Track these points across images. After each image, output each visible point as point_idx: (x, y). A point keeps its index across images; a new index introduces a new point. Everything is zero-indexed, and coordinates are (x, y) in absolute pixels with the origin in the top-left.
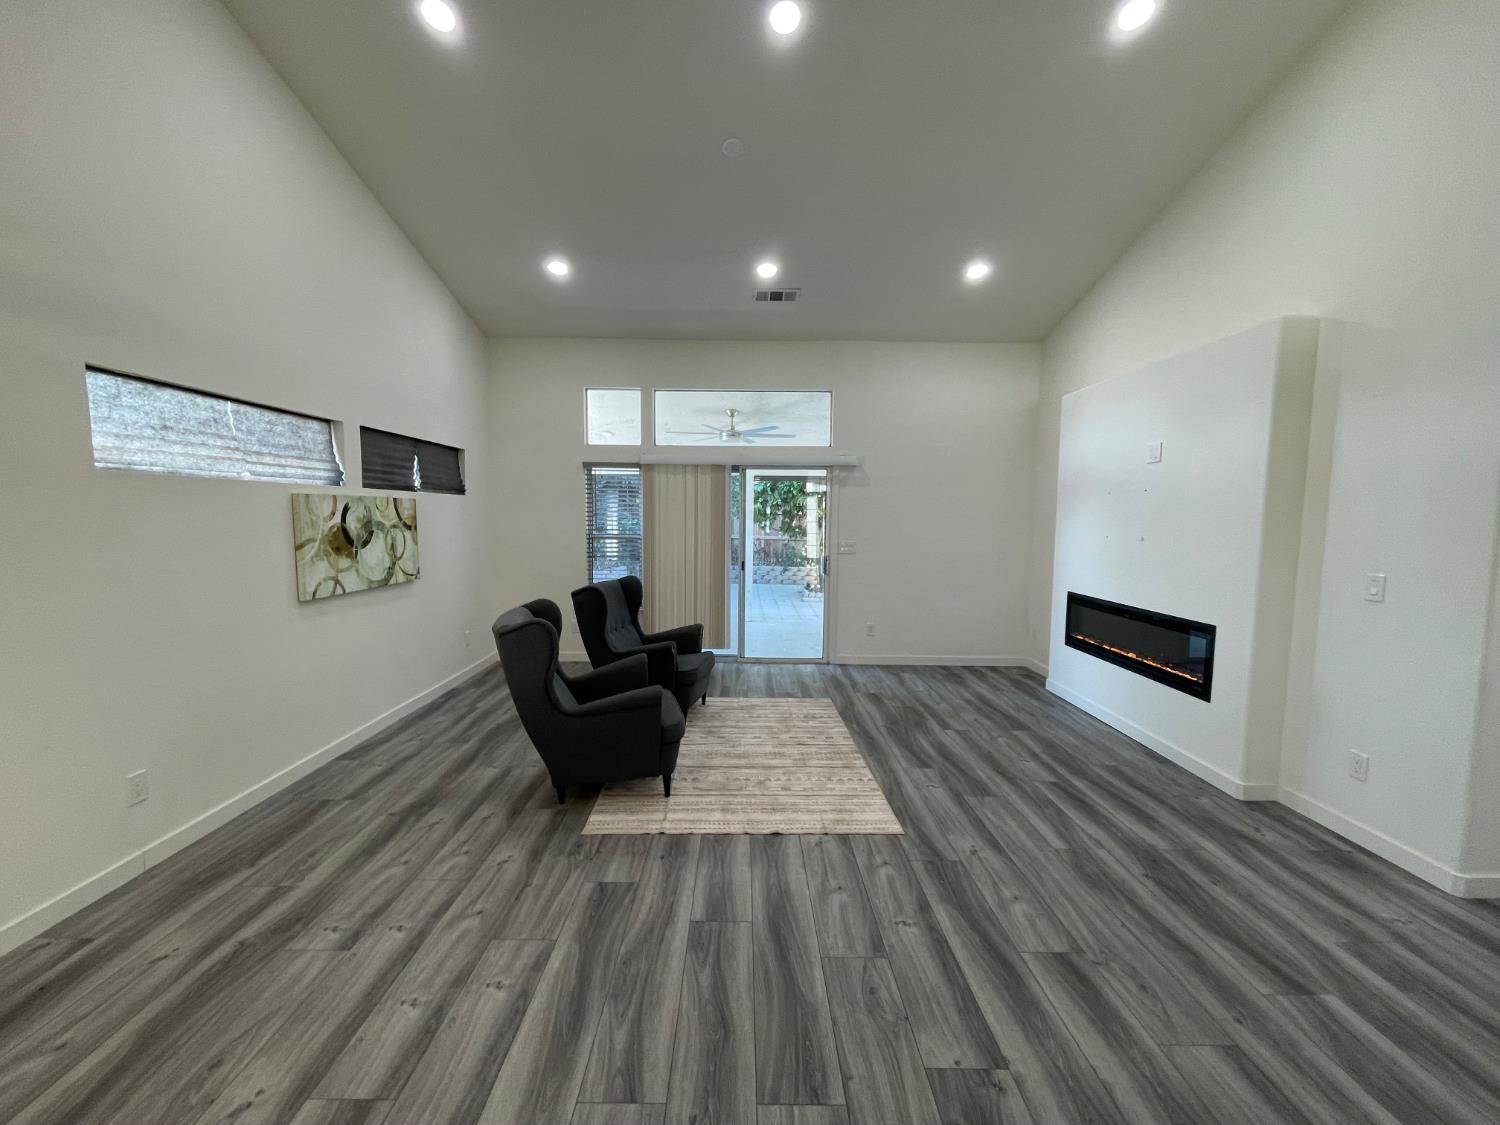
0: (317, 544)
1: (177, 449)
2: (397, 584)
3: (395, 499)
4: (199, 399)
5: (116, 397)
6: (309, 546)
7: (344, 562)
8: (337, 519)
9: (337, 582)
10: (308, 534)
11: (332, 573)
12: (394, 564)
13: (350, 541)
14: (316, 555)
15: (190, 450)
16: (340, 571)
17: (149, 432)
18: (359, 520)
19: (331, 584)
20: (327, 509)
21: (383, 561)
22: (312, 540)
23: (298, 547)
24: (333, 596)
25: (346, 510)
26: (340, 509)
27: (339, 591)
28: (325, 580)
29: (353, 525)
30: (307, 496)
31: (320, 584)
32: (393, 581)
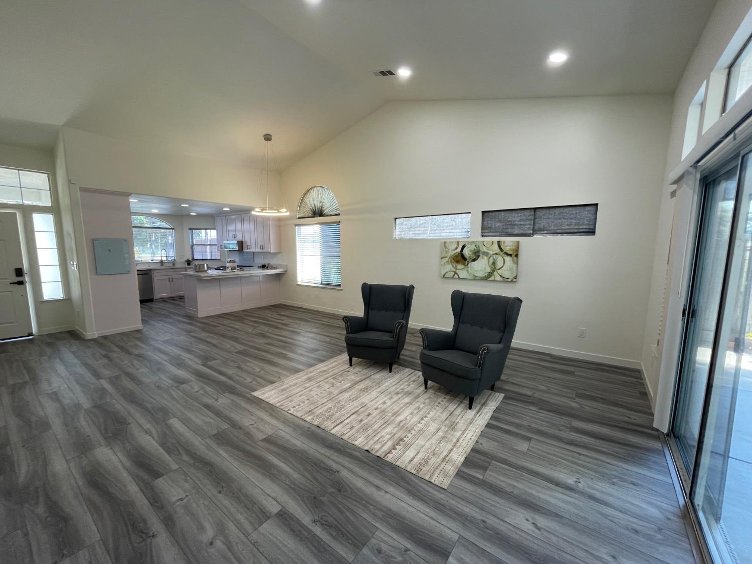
0: (447, 259)
1: (411, 232)
2: (495, 281)
3: (499, 242)
4: (422, 218)
5: (402, 223)
6: (444, 259)
7: (460, 266)
8: (459, 250)
9: (455, 273)
10: (445, 255)
11: (454, 270)
12: (494, 271)
13: (465, 259)
14: (446, 262)
15: (414, 232)
16: (457, 269)
17: (407, 229)
18: (471, 251)
19: (453, 273)
20: (455, 246)
21: (485, 268)
22: (446, 257)
23: (442, 258)
24: (453, 278)
25: (463, 247)
26: (461, 246)
27: (456, 276)
28: (450, 271)
29: (467, 252)
30: (445, 242)
31: (447, 272)
32: (492, 278)
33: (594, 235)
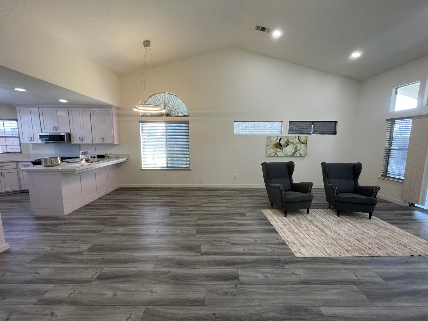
0: (271, 146)
1: (247, 131)
2: (296, 157)
3: (298, 137)
4: (252, 122)
5: (240, 125)
6: (269, 146)
7: (278, 150)
8: (278, 141)
9: (276, 154)
10: (269, 144)
11: (275, 152)
12: (296, 152)
13: (281, 146)
14: (271, 148)
15: (249, 130)
16: (277, 151)
17: (243, 129)
18: (284, 141)
19: (274, 154)
20: (275, 139)
21: (292, 151)
23: (267, 146)
24: (274, 156)
25: (280, 139)
26: (279, 139)
27: (276, 155)
28: (273, 153)
29: (282, 142)
30: (270, 137)
31: (271, 153)
32: (295, 155)
33: (336, 134)
